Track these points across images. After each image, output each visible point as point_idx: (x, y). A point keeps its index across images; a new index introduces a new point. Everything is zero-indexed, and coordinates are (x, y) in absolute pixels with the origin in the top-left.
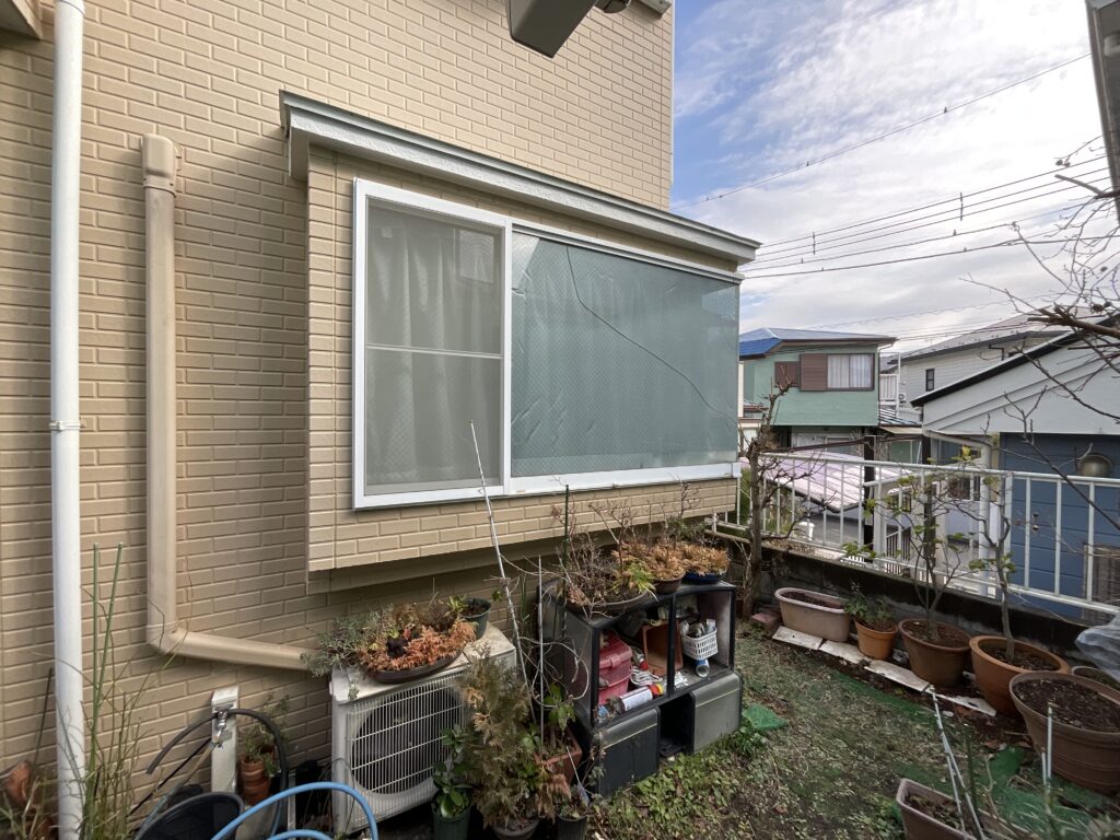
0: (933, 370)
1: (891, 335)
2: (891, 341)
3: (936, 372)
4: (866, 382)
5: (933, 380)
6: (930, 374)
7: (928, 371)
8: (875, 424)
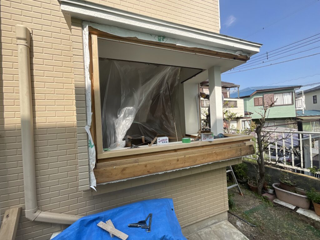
0: (316, 96)
1: (299, 85)
2: (300, 87)
3: (317, 97)
4: (290, 102)
5: (316, 99)
6: (315, 97)
7: (314, 96)
8: (295, 116)
